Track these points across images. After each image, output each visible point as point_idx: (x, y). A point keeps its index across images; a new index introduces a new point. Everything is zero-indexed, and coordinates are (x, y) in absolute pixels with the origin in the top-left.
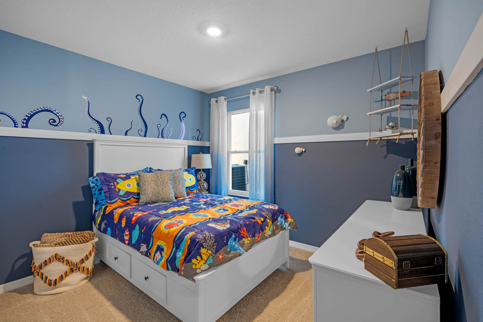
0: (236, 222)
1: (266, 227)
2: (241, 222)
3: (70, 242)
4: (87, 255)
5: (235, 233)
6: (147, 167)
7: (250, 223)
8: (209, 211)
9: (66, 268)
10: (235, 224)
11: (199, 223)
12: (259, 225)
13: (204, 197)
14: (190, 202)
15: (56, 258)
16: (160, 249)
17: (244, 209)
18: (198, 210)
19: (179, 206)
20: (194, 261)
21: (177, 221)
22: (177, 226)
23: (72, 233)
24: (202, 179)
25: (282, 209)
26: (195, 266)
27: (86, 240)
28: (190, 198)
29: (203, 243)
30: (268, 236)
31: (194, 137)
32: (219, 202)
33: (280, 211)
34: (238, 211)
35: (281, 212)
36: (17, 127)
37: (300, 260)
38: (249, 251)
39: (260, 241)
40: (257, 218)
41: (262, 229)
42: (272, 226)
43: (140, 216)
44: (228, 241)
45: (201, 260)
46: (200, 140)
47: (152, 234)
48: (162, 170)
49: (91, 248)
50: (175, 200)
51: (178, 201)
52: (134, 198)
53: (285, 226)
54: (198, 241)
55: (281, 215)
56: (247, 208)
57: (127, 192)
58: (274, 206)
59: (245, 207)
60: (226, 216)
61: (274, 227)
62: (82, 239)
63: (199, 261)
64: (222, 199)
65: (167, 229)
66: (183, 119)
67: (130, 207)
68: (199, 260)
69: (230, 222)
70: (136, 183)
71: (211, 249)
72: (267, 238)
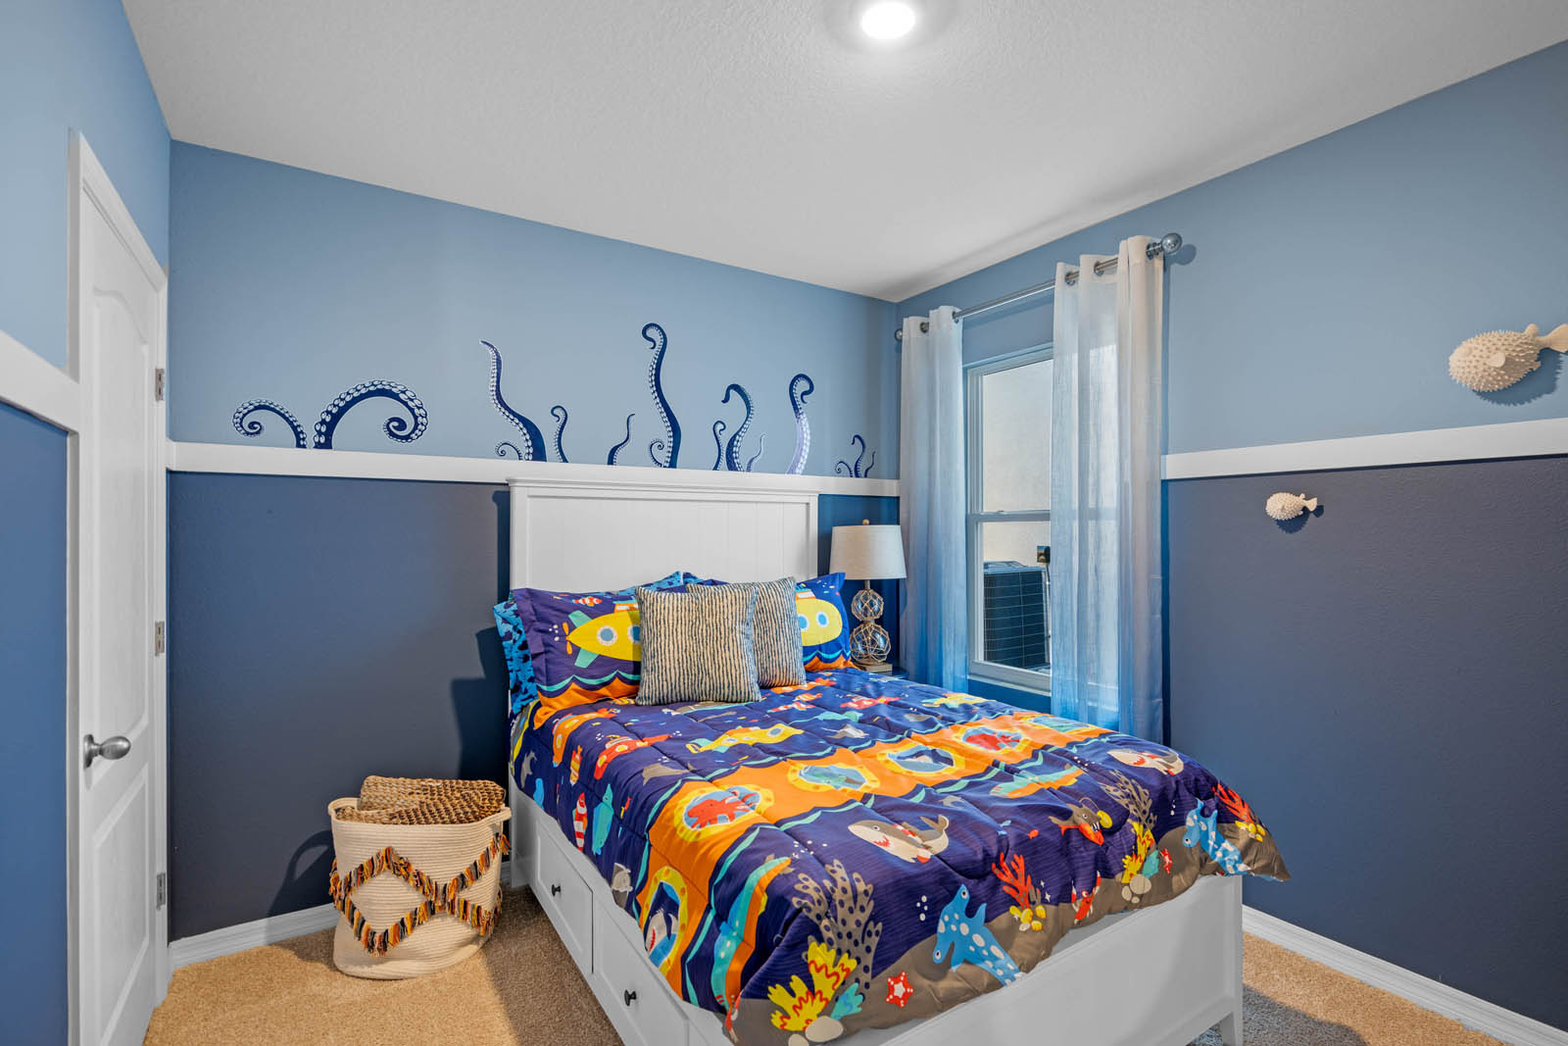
0: (978, 827)
1: (1127, 860)
2: (1004, 828)
3: (428, 815)
4: (475, 863)
5: (972, 882)
6: (677, 573)
7: (1046, 835)
8: (874, 757)
9: (414, 899)
10: (973, 836)
11: (818, 814)
12: (1092, 846)
13: (870, 688)
14: (810, 707)
15: (387, 861)
16: (666, 903)
17: (1022, 763)
18: (828, 750)
19: (766, 723)
20: (777, 994)
21: (735, 794)
22: (732, 817)
23: (440, 783)
24: (869, 619)
25: (1203, 772)
26: (782, 1018)
27: (474, 812)
28: (814, 690)
29: (819, 917)
30: (1136, 900)
31: (841, 466)
32: (922, 715)
33: (1196, 780)
34: (996, 771)
35: (1200, 786)
36: (304, 447)
37: (1297, 1014)
38: (1041, 965)
39: (1097, 918)
40: (1080, 815)
41: (1105, 867)
42: (1154, 855)
43: (622, 755)
44: (938, 918)
45: (807, 994)
46: (866, 476)
47: (647, 832)
48: (722, 583)
49: (488, 840)
50: (759, 697)
51: (770, 702)
52: (623, 679)
53: (1219, 854)
54: (797, 906)
55: (1200, 803)
56: (1035, 756)
57: (600, 657)
58: (1163, 754)
59: (1026, 750)
60: (940, 791)
61: (1167, 858)
62: (462, 807)
63: (801, 999)
64: (937, 702)
65: (693, 827)
66: (803, 401)
67: (604, 714)
68: (798, 996)
69: (951, 822)
70: (630, 627)
71: (853, 949)
72: (1128, 907)
